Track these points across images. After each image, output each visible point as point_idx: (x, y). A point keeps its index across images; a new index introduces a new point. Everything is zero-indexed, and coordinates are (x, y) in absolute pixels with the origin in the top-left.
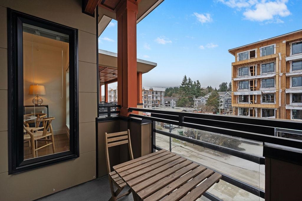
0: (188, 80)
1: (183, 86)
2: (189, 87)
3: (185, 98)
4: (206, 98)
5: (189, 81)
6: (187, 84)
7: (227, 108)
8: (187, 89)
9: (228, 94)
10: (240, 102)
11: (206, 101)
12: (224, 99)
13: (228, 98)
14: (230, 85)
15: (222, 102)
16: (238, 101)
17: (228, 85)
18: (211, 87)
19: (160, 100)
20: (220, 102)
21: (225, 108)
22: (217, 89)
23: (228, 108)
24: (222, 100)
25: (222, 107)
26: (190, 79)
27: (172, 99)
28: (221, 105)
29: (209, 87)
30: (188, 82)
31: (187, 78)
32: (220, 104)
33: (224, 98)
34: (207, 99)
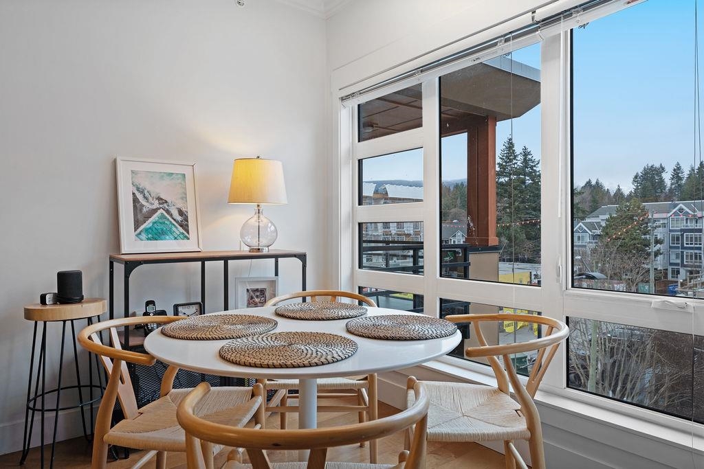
0: (520, 158)
1: (502, 180)
2: (523, 182)
3: (508, 228)
4: (592, 226)
5: (525, 161)
6: (517, 173)
7: (677, 264)
8: (516, 192)
9: (681, 210)
11: (595, 237)
12: (665, 230)
13: (683, 225)
14: (677, 177)
15: (657, 242)
18: (598, 186)
19: (412, 232)
20: (653, 241)
21: (671, 264)
22: (627, 193)
23: (683, 266)
24: (659, 233)
25: (659, 263)
26: (526, 154)
27: (457, 229)
28: (657, 254)
29: (593, 183)
30: (519, 162)
31: (518, 150)
32: (655, 249)
33: (664, 225)
34: (598, 232)
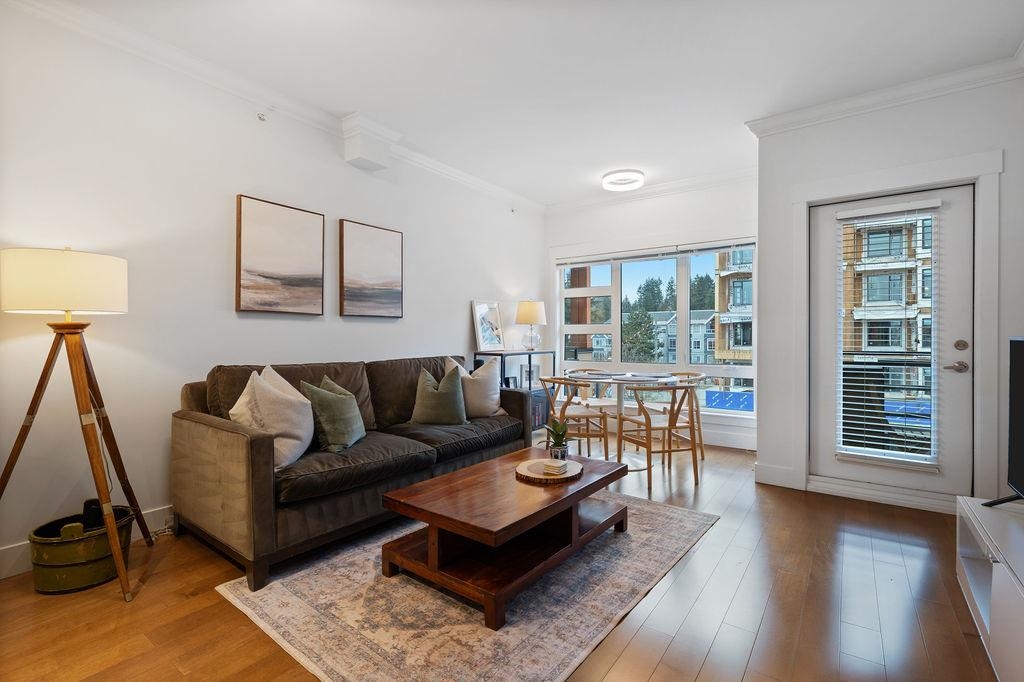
10: (737, 343)
12: (665, 335)
14: (671, 289)
15: (661, 345)
16: (732, 342)
17: (663, 289)
20: (656, 344)
22: (632, 302)
24: (661, 337)
33: (664, 331)
